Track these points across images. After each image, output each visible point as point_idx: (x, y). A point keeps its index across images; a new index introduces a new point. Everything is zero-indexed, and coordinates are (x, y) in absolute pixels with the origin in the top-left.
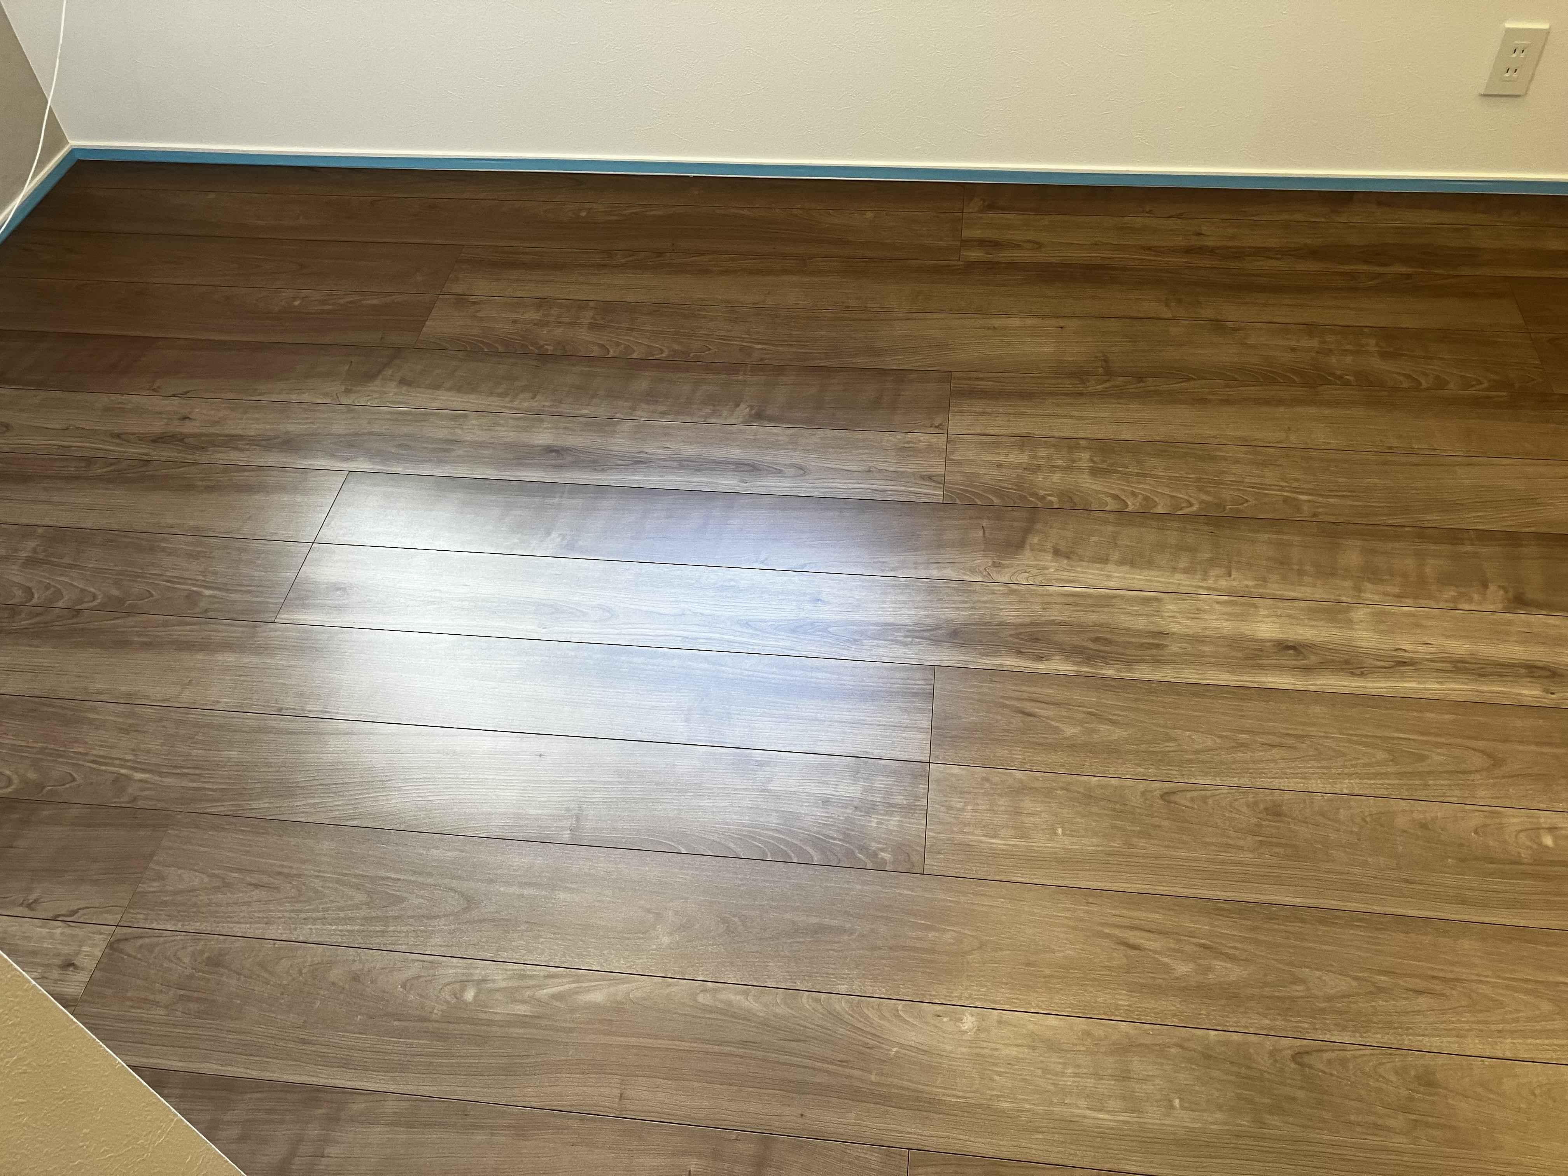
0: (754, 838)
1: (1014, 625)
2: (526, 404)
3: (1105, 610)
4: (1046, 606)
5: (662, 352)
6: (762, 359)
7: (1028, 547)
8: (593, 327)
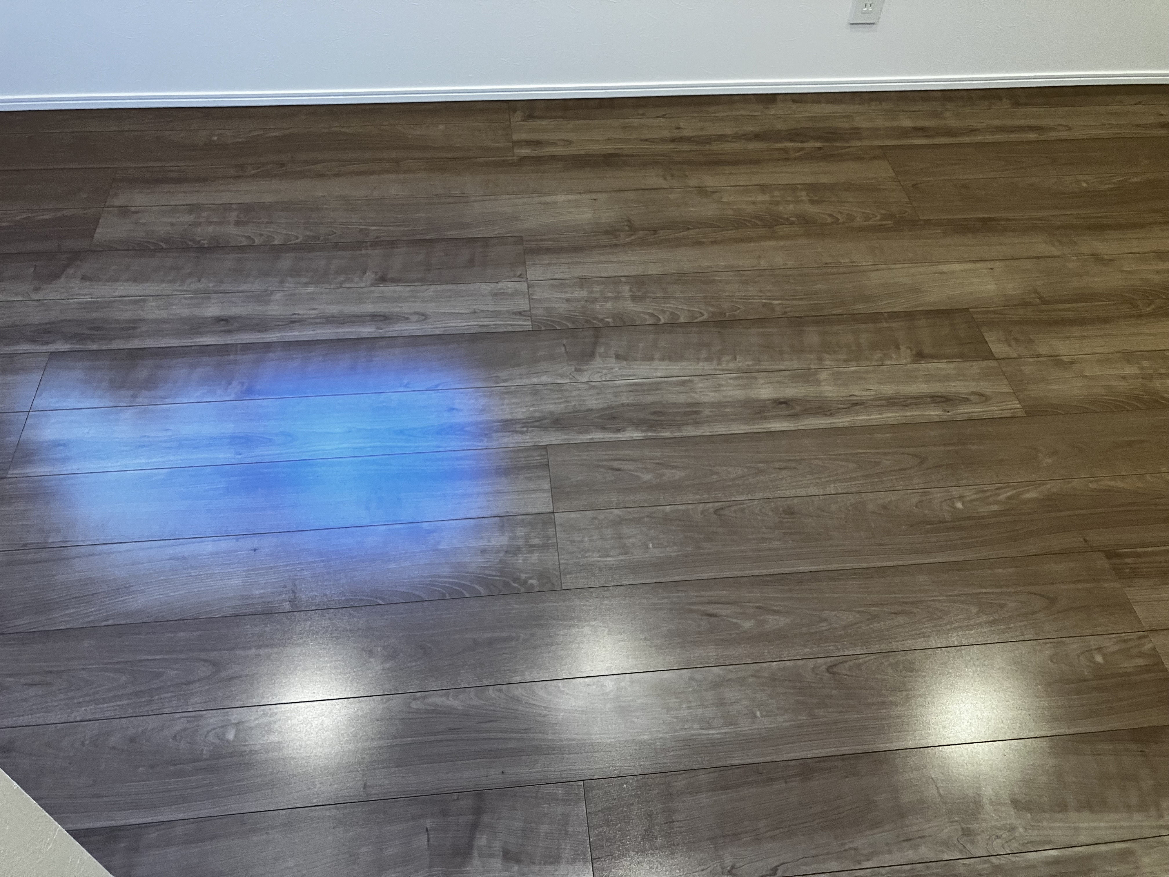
0: (435, 586)
1: (597, 410)
2: (194, 286)
3: (657, 392)
4: (616, 395)
5: (297, 238)
6: (378, 237)
7: (597, 355)
8: (237, 223)
